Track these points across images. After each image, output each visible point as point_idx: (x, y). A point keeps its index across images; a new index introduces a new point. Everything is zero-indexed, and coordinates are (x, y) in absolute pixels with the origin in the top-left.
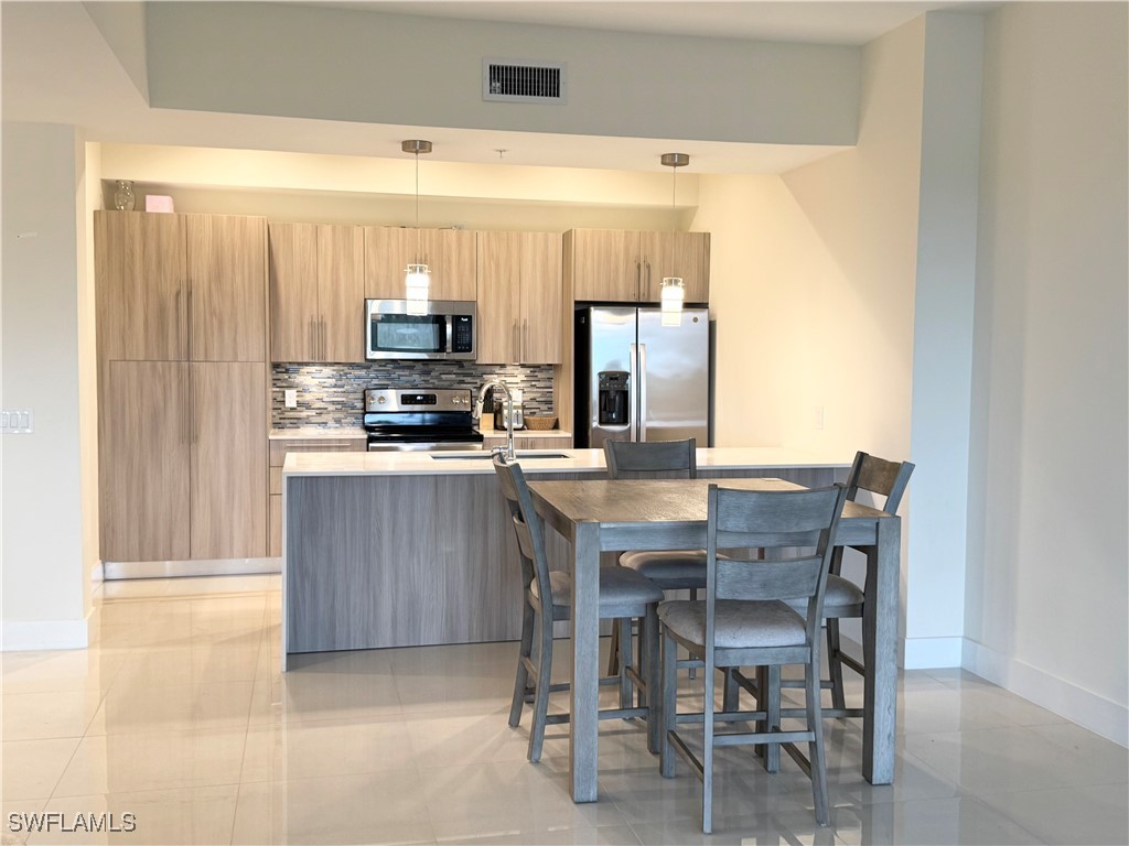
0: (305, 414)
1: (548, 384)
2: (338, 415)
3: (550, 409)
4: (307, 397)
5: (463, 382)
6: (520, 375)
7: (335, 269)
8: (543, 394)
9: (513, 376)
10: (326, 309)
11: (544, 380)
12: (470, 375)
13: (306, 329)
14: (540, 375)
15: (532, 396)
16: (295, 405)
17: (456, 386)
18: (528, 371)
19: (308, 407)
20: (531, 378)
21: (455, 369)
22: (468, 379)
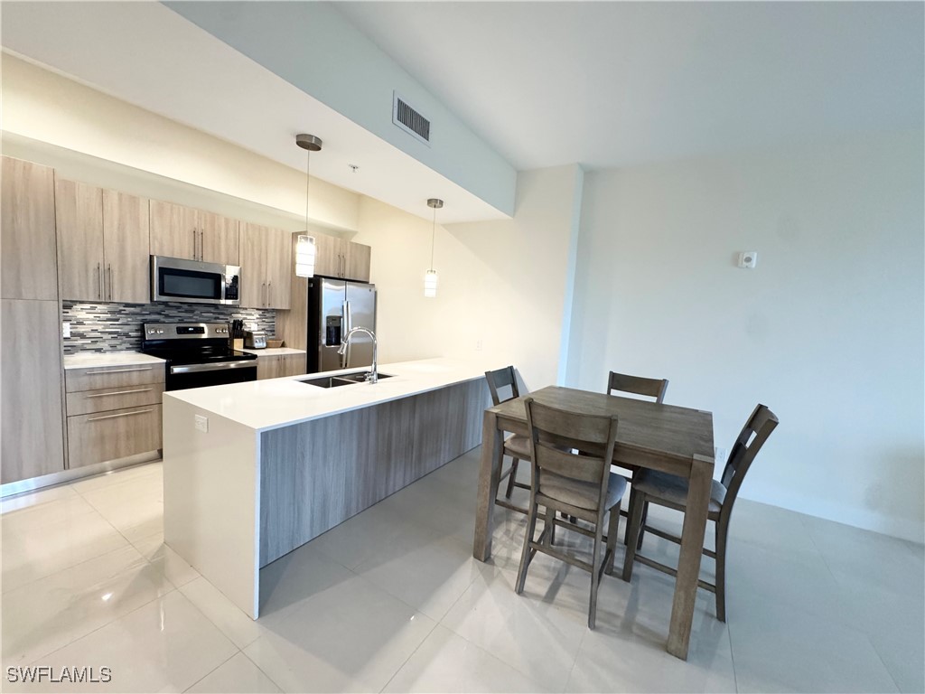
0: (80, 342)
1: (272, 320)
2: (114, 342)
3: (273, 335)
4: (81, 329)
5: (218, 318)
6: (256, 315)
7: (121, 227)
8: (270, 326)
9: (251, 315)
10: (112, 259)
11: (270, 318)
12: (222, 314)
13: (91, 274)
14: (268, 315)
15: (263, 327)
16: (69, 336)
17: (213, 321)
18: (261, 312)
19: (82, 336)
20: (262, 317)
21: (212, 310)
22: (221, 317)
